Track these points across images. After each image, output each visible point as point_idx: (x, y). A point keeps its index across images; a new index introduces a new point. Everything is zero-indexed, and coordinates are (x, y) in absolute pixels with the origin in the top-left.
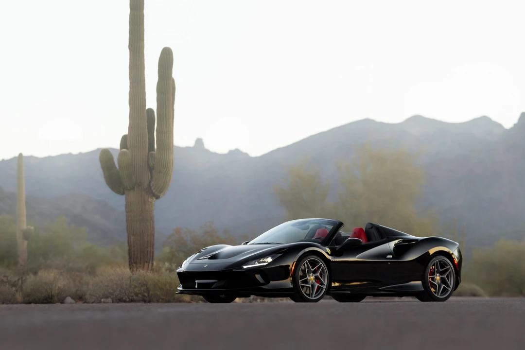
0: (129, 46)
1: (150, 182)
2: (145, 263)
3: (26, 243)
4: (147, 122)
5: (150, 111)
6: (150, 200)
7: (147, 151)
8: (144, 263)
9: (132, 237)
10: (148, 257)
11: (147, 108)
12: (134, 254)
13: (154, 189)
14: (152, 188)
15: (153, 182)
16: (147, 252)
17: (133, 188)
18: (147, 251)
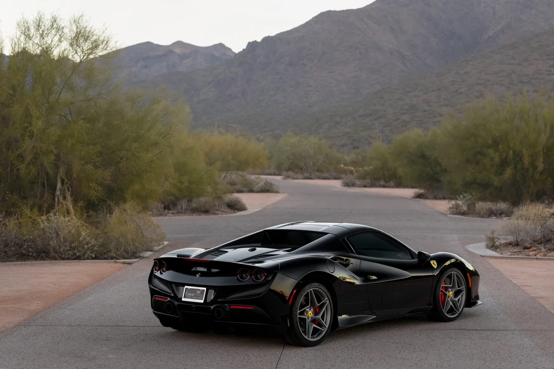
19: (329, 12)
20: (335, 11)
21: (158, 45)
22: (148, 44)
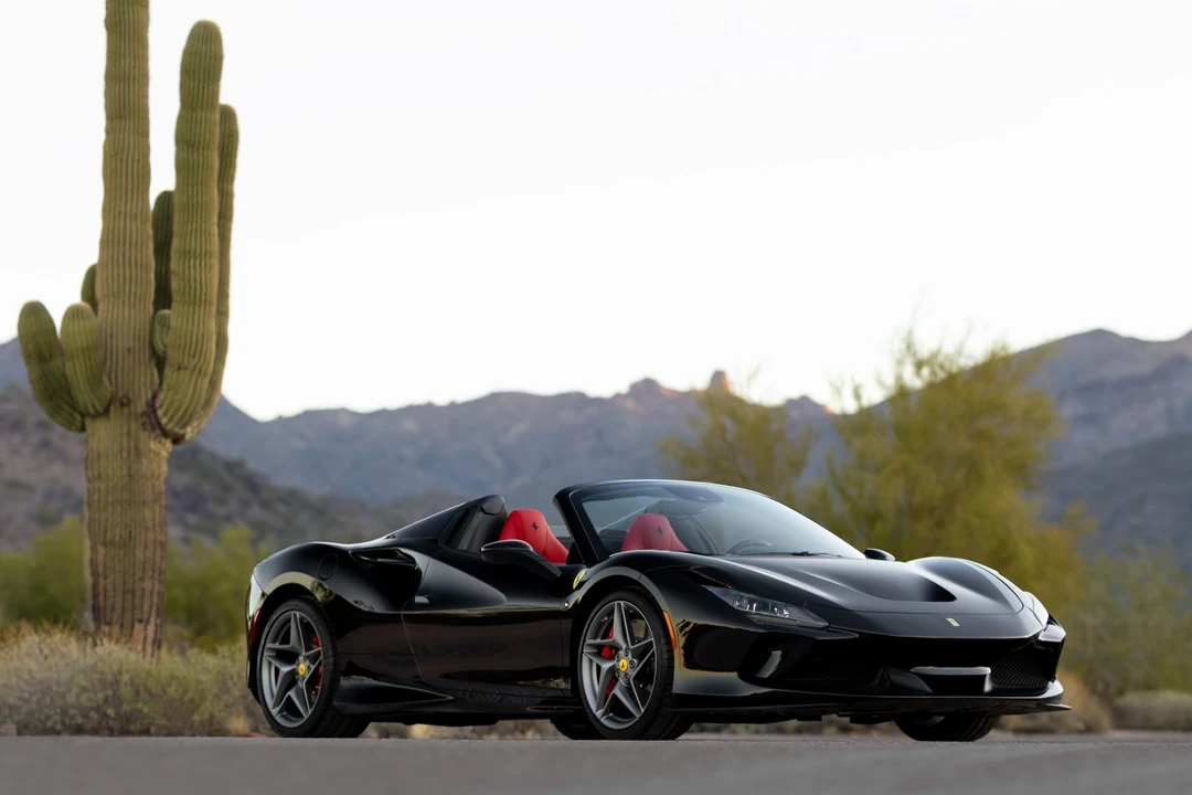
0: (106, 21)
1: (154, 397)
2: (137, 625)
6: (154, 445)
7: (151, 309)
8: (133, 627)
9: (101, 550)
10: (146, 607)
13: (165, 414)
14: (160, 413)
15: (162, 396)
16: (143, 594)
17: (106, 412)
18: (143, 589)
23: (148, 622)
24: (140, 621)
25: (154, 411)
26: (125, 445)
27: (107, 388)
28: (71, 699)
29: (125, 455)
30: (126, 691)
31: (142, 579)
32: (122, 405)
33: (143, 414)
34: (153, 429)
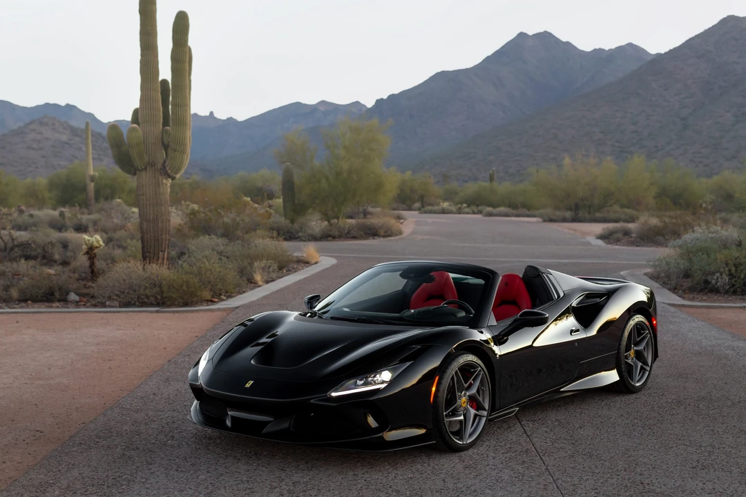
0: (139, 11)
1: (165, 162)
2: (160, 253)
3: (93, 184)
4: (161, 94)
5: (164, 82)
6: (165, 181)
7: (162, 127)
8: (158, 254)
9: (145, 223)
10: (164, 246)
11: (160, 79)
12: (147, 242)
13: (170, 169)
14: (167, 168)
15: (168, 162)
17: (146, 168)
18: (162, 239)
19: (443, 72)
20: (448, 71)
21: (305, 105)
22: (298, 104)
23: (165, 251)
24: (162, 251)
25: (165, 168)
26: (154, 182)
27: (146, 158)
28: (142, 291)
29: (154, 185)
30: (165, 289)
31: (162, 235)
32: (152, 166)
33: (161, 169)
34: (165, 175)
